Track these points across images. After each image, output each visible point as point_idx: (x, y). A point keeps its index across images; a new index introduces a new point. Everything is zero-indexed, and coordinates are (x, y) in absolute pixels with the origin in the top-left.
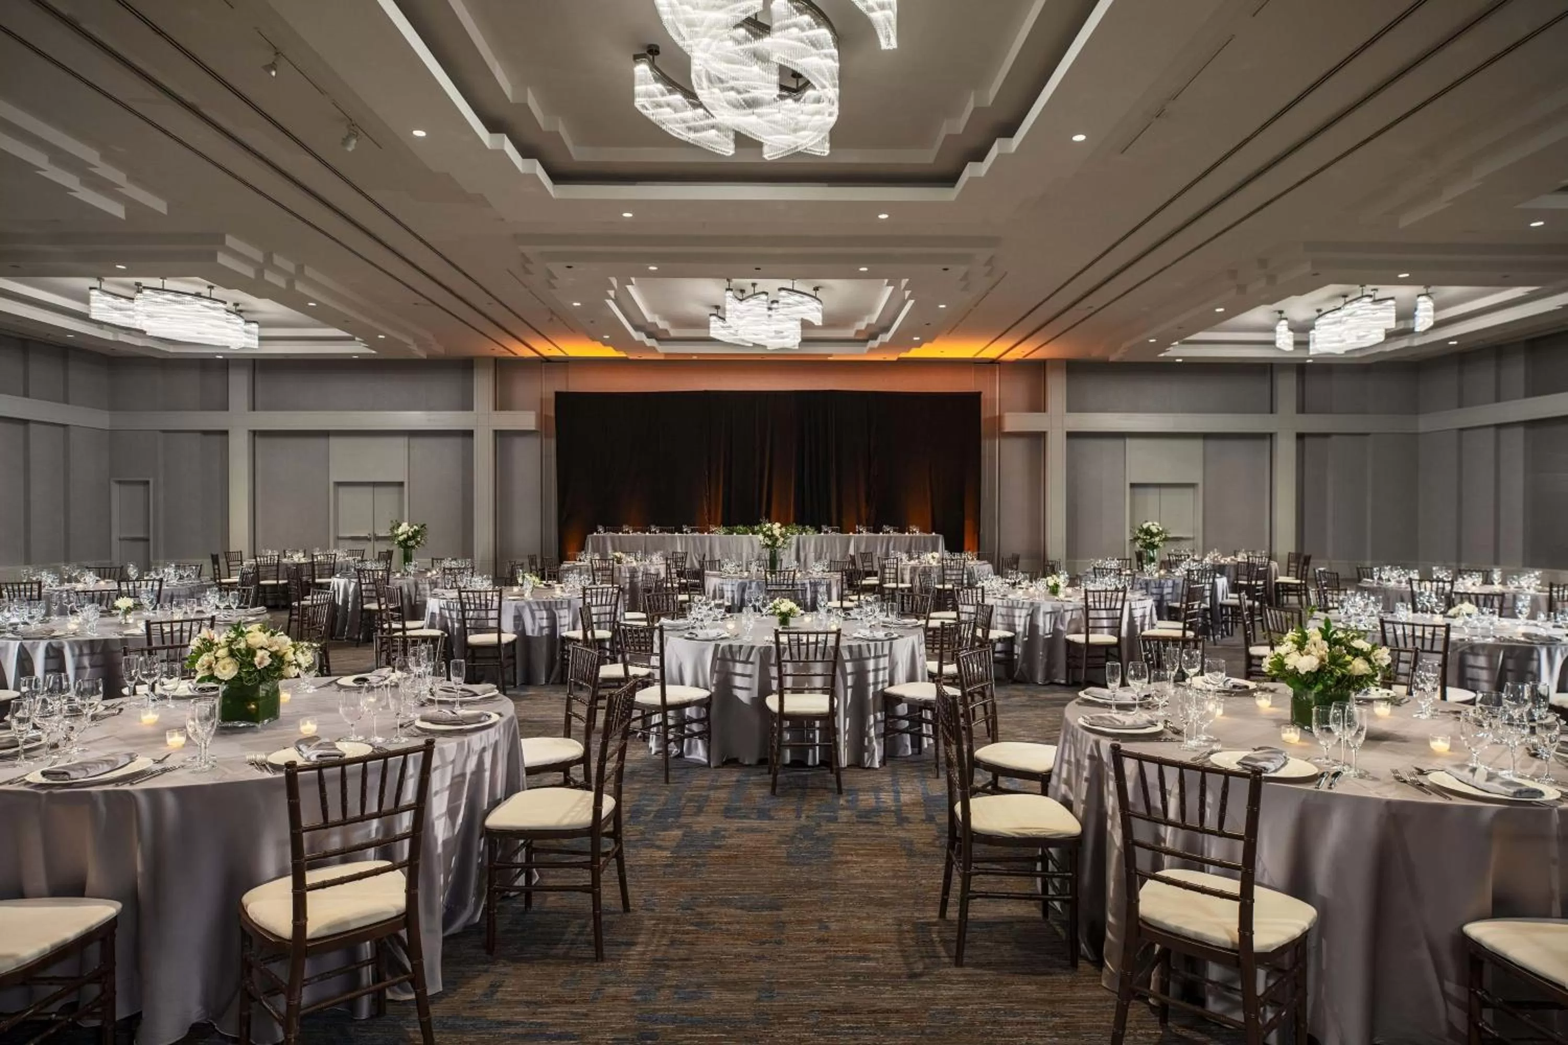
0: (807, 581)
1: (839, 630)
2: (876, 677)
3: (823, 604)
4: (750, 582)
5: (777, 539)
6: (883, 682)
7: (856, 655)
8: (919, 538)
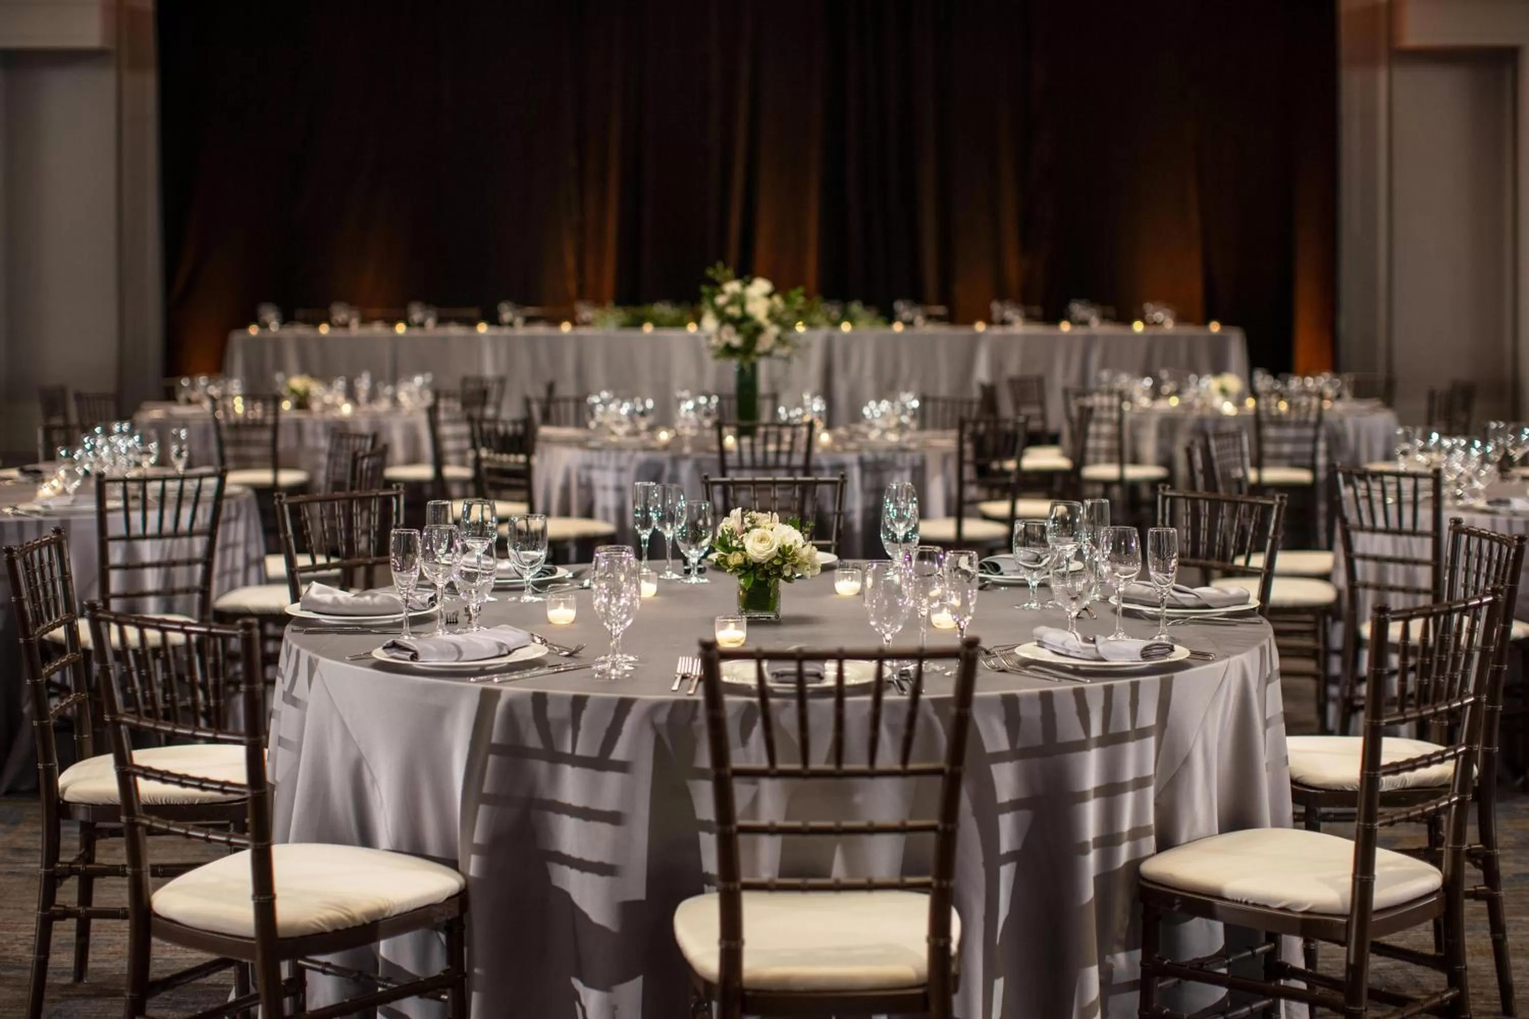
0: (851, 459)
1: (972, 644)
2: (1110, 816)
3: (901, 530)
4: (676, 461)
5: (759, 330)
6: (1137, 833)
7: (1033, 735)
8: (1171, 340)
